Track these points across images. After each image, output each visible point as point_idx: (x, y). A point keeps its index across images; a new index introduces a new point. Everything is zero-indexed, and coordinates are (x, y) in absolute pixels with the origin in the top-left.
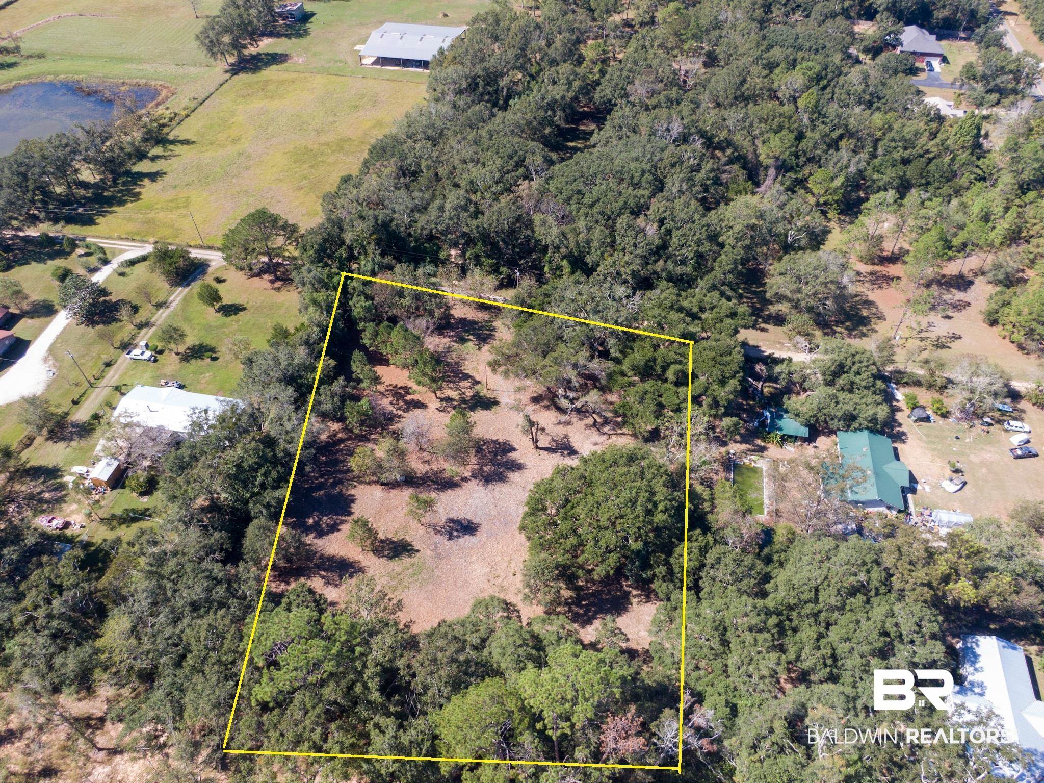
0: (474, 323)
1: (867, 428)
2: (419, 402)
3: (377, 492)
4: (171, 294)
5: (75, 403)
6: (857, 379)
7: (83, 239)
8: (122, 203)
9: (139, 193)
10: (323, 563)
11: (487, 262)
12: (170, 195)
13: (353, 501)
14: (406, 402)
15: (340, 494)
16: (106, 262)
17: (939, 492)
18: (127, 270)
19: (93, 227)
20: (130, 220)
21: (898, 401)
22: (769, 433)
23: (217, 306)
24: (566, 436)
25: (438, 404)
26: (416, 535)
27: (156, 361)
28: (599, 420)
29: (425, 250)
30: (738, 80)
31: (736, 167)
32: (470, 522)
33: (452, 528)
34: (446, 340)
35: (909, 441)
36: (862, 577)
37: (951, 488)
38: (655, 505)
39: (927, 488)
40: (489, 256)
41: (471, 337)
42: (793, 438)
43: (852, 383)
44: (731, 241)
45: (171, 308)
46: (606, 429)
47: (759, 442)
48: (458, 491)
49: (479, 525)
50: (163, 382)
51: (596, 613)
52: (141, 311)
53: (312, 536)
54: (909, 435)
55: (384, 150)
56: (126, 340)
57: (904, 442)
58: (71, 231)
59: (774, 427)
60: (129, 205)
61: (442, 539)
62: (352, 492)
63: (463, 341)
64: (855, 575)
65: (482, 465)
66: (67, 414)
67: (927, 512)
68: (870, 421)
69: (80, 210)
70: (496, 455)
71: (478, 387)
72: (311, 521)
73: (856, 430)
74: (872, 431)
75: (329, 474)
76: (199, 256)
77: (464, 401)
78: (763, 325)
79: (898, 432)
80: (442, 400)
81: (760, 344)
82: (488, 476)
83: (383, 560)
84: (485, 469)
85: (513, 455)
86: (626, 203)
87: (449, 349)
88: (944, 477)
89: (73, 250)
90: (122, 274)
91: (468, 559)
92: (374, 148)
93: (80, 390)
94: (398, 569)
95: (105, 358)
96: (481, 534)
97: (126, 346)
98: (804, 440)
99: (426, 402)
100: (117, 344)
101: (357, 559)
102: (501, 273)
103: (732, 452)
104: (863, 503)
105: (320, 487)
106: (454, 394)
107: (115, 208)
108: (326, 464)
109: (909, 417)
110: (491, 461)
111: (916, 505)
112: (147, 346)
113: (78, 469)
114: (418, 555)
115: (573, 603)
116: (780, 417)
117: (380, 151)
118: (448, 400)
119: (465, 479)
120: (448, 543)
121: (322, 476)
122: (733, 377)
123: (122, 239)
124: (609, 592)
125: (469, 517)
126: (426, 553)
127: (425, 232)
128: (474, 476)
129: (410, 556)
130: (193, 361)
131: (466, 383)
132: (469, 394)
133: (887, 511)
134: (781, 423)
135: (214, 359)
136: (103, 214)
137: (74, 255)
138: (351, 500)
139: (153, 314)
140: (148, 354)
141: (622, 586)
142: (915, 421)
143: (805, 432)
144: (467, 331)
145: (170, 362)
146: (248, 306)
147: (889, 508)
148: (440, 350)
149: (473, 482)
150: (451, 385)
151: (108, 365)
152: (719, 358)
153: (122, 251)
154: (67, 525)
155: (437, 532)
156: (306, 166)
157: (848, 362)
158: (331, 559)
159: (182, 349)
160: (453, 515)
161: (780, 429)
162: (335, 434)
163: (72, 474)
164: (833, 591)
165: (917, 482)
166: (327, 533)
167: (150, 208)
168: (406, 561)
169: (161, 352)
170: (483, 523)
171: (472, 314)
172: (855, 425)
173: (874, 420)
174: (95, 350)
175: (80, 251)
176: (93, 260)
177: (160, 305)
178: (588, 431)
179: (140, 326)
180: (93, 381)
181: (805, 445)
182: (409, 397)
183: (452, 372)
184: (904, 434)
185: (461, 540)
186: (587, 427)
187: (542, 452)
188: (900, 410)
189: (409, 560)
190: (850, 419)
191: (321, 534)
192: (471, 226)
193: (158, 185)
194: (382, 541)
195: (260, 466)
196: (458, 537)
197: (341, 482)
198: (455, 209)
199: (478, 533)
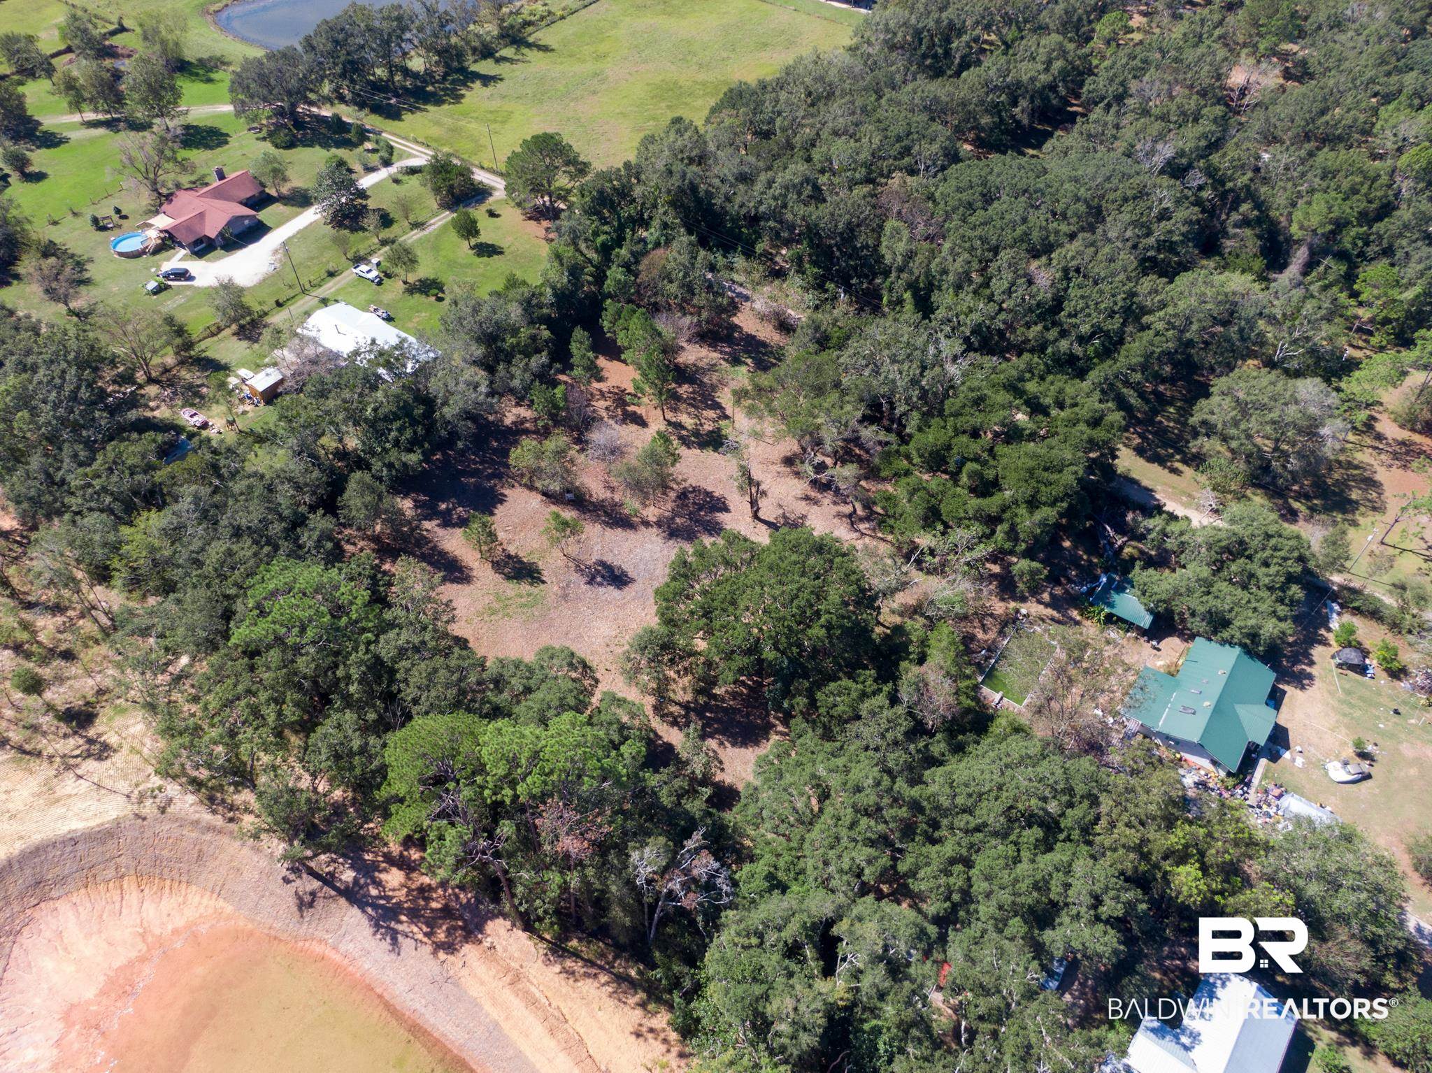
0: (764, 344)
1: (1243, 646)
2: (641, 417)
3: (534, 501)
4: (434, 215)
5: (279, 304)
6: (1261, 572)
7: (380, 133)
8: (439, 102)
9: (463, 96)
10: (431, 556)
11: (812, 270)
12: (495, 104)
13: (501, 502)
14: (625, 413)
15: (492, 489)
16: (387, 163)
17: (1316, 774)
18: (405, 178)
19: (396, 123)
20: (438, 123)
21: (1329, 630)
22: (1092, 605)
23: (473, 242)
24: (804, 517)
25: (663, 427)
26: (552, 563)
27: (380, 284)
28: (860, 512)
29: (739, 237)
30: (1317, 107)
31: (1248, 232)
32: (624, 574)
33: (598, 572)
34: (716, 355)
35: (1310, 691)
36: (1053, 807)
37: (1338, 773)
38: (818, 614)
39: (1299, 761)
40: (815, 263)
41: (749, 361)
42: (1127, 625)
43: (1252, 576)
44: (1160, 326)
45: (426, 232)
46: (863, 527)
47: (1075, 614)
48: (630, 534)
49: (632, 581)
50: (372, 307)
51: (717, 731)
52: (395, 226)
53: (435, 522)
54: (1317, 682)
55: (740, 95)
56: (362, 253)
57: (1303, 688)
58: (371, 121)
59: (1104, 598)
60: (446, 107)
61: (579, 581)
62: (507, 491)
63: (736, 361)
64: (1045, 799)
65: (675, 514)
66: (266, 314)
67: (1277, 792)
68: (1248, 635)
69: (393, 101)
70: (700, 509)
71: (723, 423)
72: (444, 506)
73: (1224, 642)
74: (1249, 651)
75: (492, 462)
76: (486, 181)
77: (696, 433)
78: (1178, 465)
79: (1302, 672)
80: (670, 423)
81: (1159, 488)
82: (677, 529)
83: (499, 577)
84: (678, 520)
85: (721, 517)
86: (1026, 234)
87: (713, 367)
88: (1337, 757)
89: (361, 143)
90: (396, 181)
91: (598, 613)
92: (731, 90)
93: (291, 293)
94: (510, 593)
95: (331, 266)
96: (629, 592)
97: (358, 260)
98: (1143, 632)
99: (650, 420)
100: (350, 255)
101: (471, 565)
102: (826, 291)
103: (1024, 611)
104: (1177, 742)
105: (475, 473)
106: (688, 421)
107: (429, 107)
108: (495, 451)
109: (1333, 657)
110: (691, 513)
111: (1265, 776)
112: (378, 264)
113: (243, 372)
114: (542, 586)
115: (694, 710)
116: (1120, 589)
117: (735, 97)
118: (679, 426)
119: (646, 524)
120: (584, 587)
121: (481, 463)
122: (1053, 504)
123: (417, 142)
124: (748, 715)
125: (625, 567)
126: (551, 588)
127: (744, 211)
128: (659, 524)
129: (531, 584)
130: (417, 296)
131: (711, 414)
132: (708, 427)
133: (1210, 767)
134: (1116, 598)
135: (440, 299)
136: (413, 109)
137: (361, 149)
138: (501, 499)
139: (405, 233)
140: (374, 274)
141: (768, 715)
142: (1340, 666)
143: (1146, 621)
144: (747, 352)
145: (395, 288)
146: (507, 251)
147: (1214, 763)
148: (701, 364)
149: (655, 530)
150: (692, 410)
151: (331, 274)
152: (1037, 472)
153: (410, 156)
154: (205, 426)
155: (578, 569)
156: (663, 105)
157: (1254, 544)
158: (443, 554)
159: (412, 278)
160: (608, 559)
161: (1111, 605)
162: (524, 420)
163: (237, 376)
164: (999, 807)
165: (1287, 747)
166: (454, 526)
167: (465, 115)
168: (525, 587)
169: (388, 276)
170: (640, 580)
171: (767, 333)
172: (1226, 635)
173: (1254, 636)
174: (328, 255)
175: (368, 145)
176: (374, 159)
177: (417, 225)
178: (836, 521)
179: (384, 243)
180: (307, 286)
181: (1143, 640)
182: (631, 408)
183: (702, 395)
184: (1310, 677)
185: (602, 590)
186: (839, 515)
187: (760, 525)
188: (1325, 643)
189: (528, 587)
190: (1218, 624)
191: (447, 523)
192: (797, 212)
193: (487, 91)
194: (509, 556)
195: (396, 417)
196: (600, 584)
197: (499, 476)
198: (787, 188)
199: (626, 589)
